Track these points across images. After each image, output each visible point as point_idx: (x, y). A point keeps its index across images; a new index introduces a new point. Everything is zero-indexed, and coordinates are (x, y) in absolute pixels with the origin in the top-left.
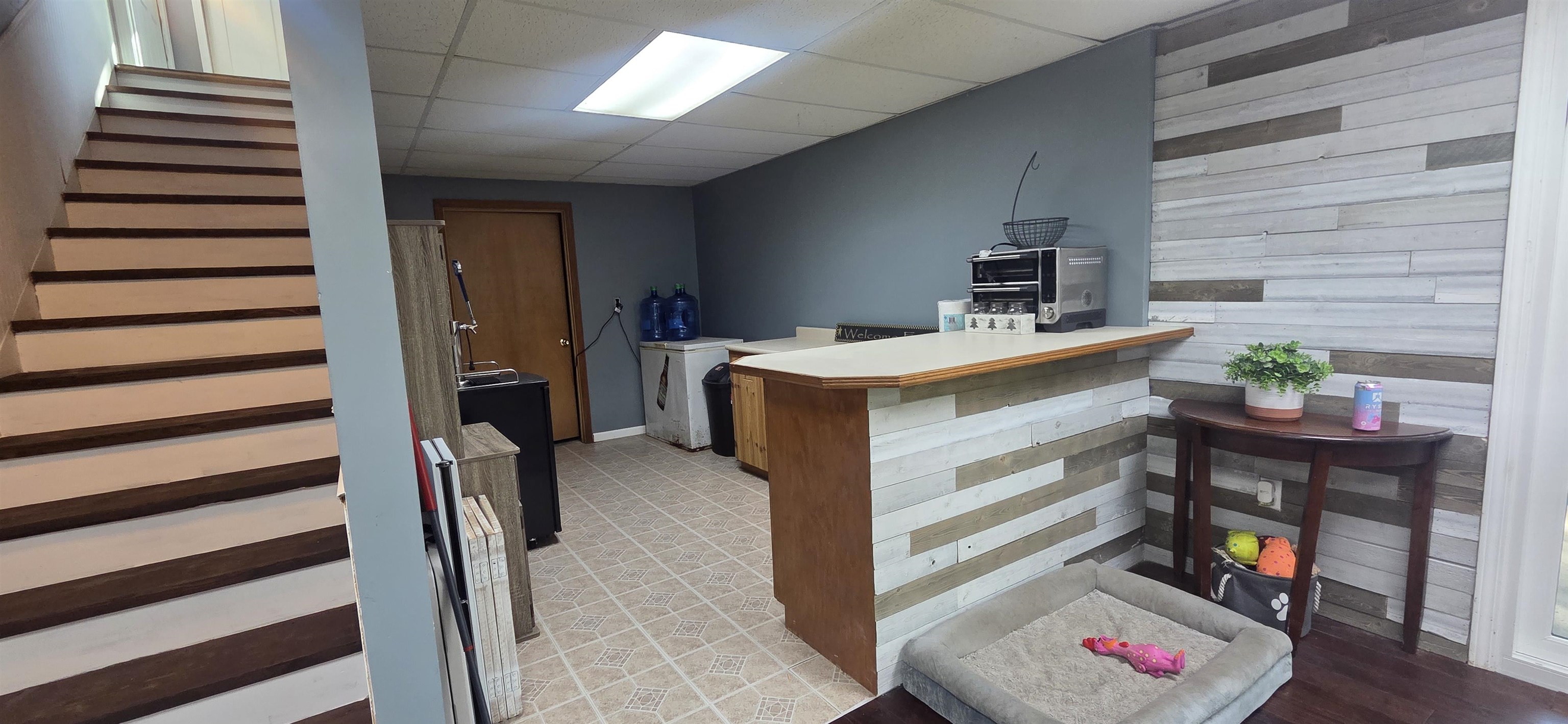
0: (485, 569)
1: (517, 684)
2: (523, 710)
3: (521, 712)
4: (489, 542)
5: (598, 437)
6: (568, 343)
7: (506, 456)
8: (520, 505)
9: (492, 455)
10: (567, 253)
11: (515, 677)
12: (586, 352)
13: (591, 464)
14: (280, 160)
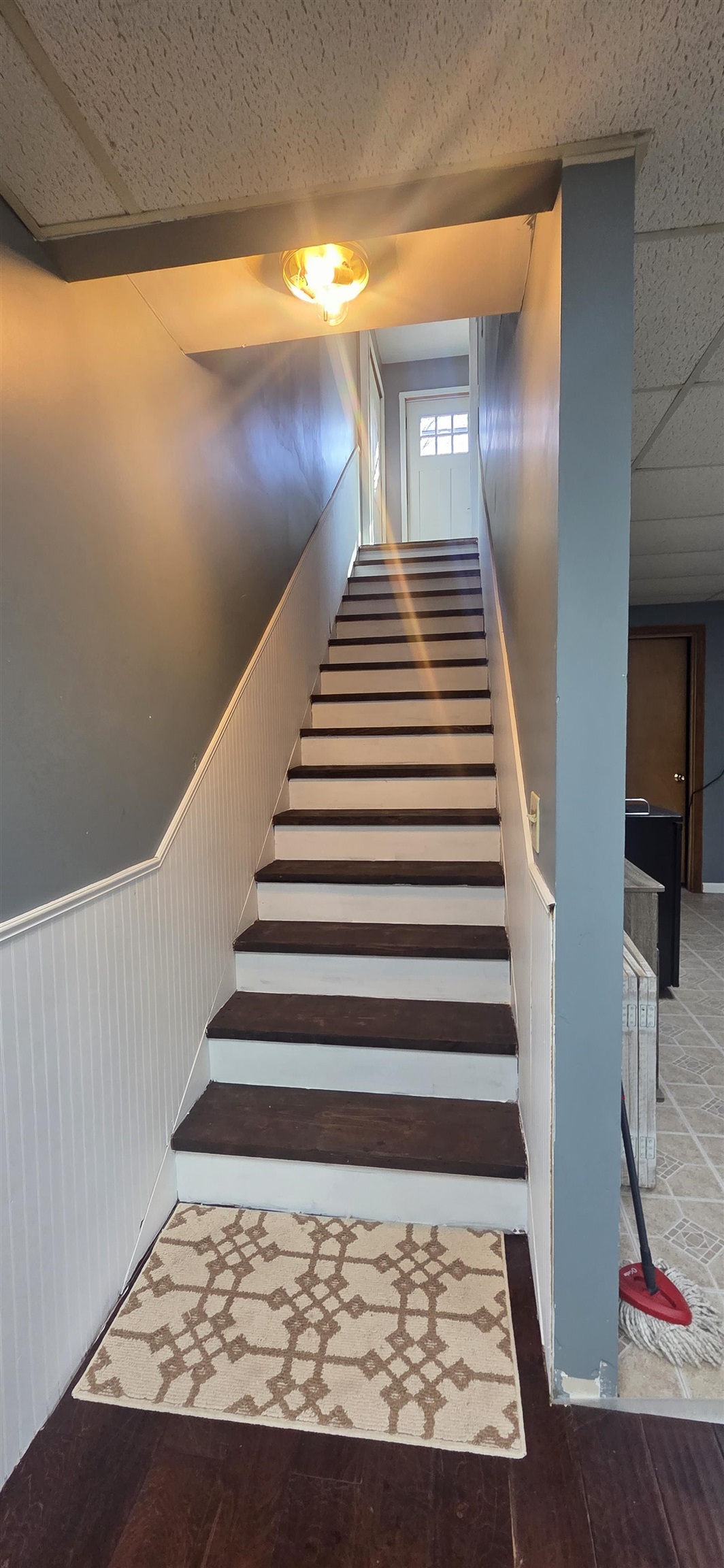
0: (633, 1012)
1: (651, 1152)
2: (655, 1185)
3: (653, 1186)
4: (641, 985)
5: (708, 887)
6: (683, 779)
7: (649, 892)
8: (658, 949)
9: (634, 888)
10: (693, 678)
11: (651, 1145)
12: (704, 791)
13: (702, 917)
14: (466, 603)
